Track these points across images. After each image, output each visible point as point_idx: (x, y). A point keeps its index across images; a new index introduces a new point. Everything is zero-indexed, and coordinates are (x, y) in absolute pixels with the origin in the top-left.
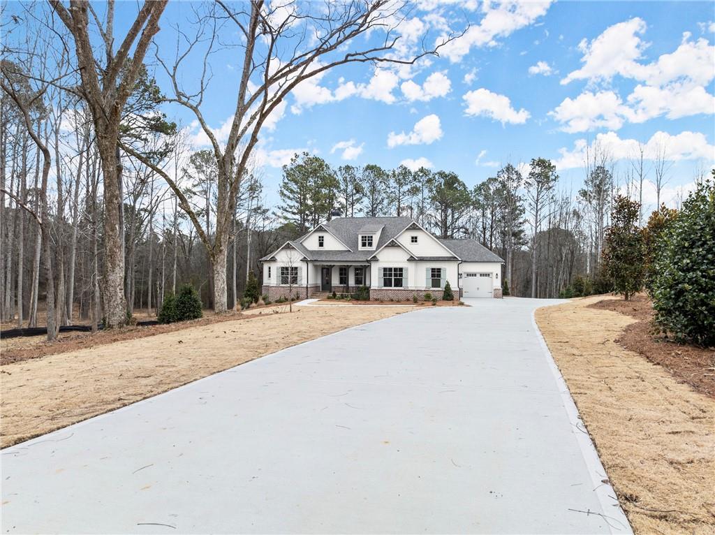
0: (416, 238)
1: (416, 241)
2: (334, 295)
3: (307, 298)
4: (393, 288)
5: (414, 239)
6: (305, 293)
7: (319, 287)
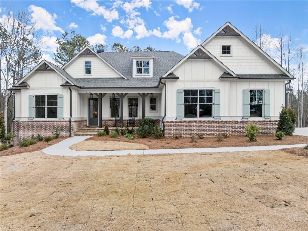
0: (229, 48)
1: (229, 53)
2: (107, 131)
3: (70, 135)
4: (198, 119)
5: (226, 50)
6: (67, 129)
7: (86, 121)
